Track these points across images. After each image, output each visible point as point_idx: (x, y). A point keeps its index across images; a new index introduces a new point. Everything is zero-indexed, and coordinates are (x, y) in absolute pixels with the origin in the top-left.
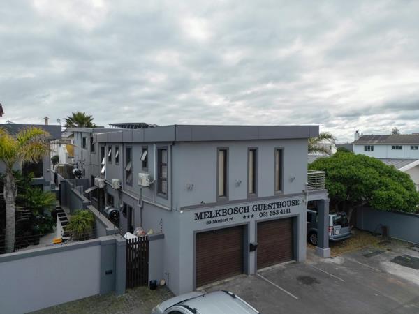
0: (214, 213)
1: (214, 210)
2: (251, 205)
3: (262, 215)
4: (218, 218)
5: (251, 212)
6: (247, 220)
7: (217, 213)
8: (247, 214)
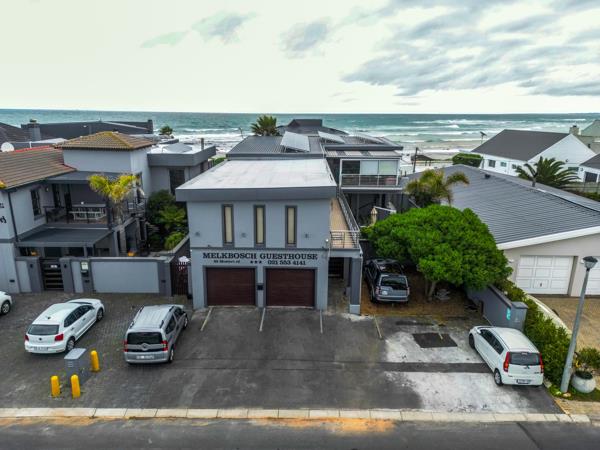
0: (220, 255)
1: (220, 253)
2: (258, 253)
3: (271, 262)
4: (225, 259)
5: (258, 259)
6: (254, 265)
7: (224, 256)
8: (254, 260)
